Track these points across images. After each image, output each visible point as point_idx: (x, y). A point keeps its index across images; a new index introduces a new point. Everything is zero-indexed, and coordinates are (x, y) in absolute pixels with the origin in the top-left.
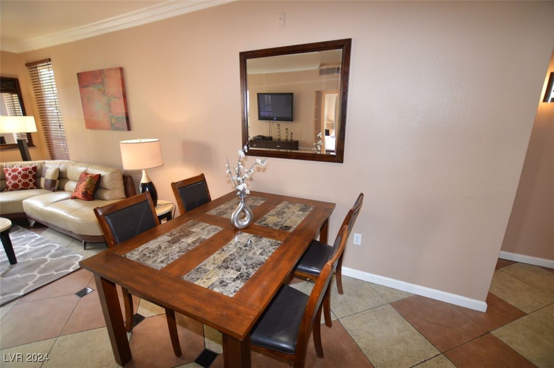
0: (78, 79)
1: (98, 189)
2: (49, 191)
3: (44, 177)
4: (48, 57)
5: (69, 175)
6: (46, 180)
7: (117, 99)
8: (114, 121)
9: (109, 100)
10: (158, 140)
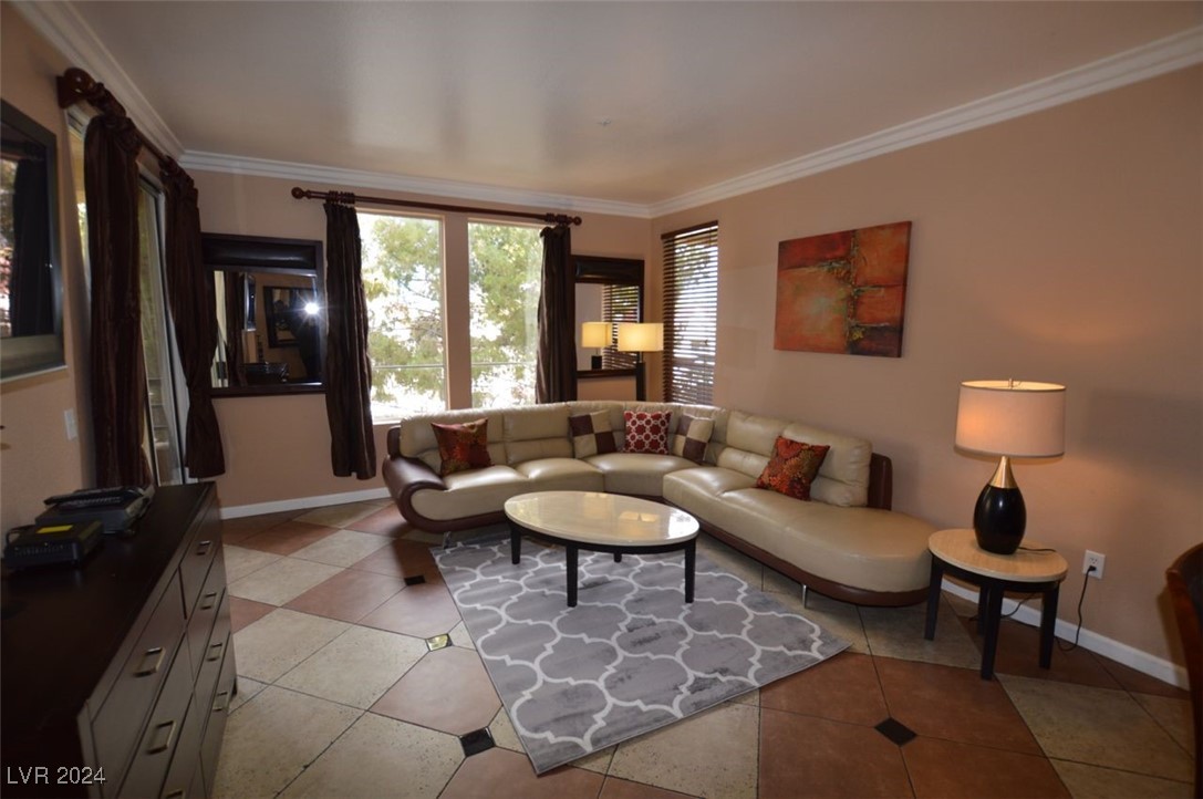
0: (780, 252)
1: (814, 478)
2: (692, 464)
3: (684, 434)
4: (714, 219)
5: (730, 438)
6: (689, 441)
7: (883, 290)
8: (858, 335)
9: (859, 291)
10: (1062, 387)
